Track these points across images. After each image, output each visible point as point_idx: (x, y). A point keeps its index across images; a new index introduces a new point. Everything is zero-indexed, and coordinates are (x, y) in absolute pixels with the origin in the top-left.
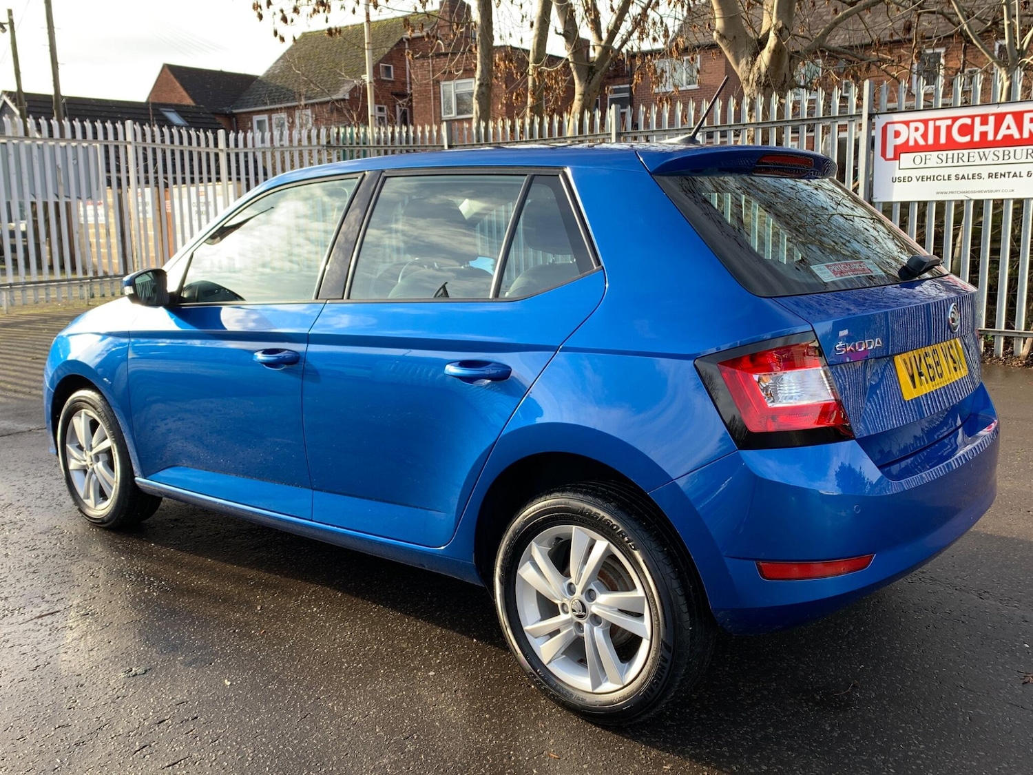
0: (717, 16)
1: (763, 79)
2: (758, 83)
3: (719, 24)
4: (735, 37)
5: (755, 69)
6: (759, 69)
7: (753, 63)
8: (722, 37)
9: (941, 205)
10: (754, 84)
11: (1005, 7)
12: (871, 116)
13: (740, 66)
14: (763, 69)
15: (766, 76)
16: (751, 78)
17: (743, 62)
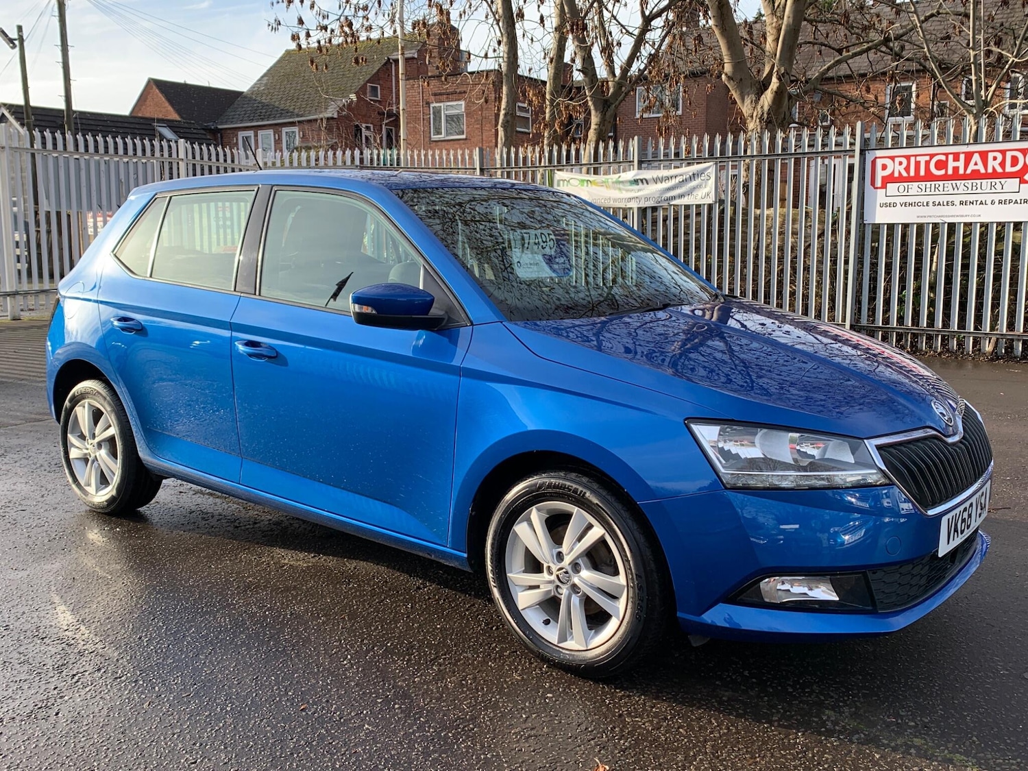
0: (726, 61)
1: (765, 115)
2: (761, 119)
3: (728, 68)
4: (741, 79)
5: (759, 107)
6: (762, 107)
7: (757, 102)
8: (730, 79)
9: (921, 227)
10: (758, 120)
11: (973, 65)
12: (862, 152)
13: (746, 104)
14: (766, 108)
15: (768, 114)
16: (755, 115)
17: (748, 101)
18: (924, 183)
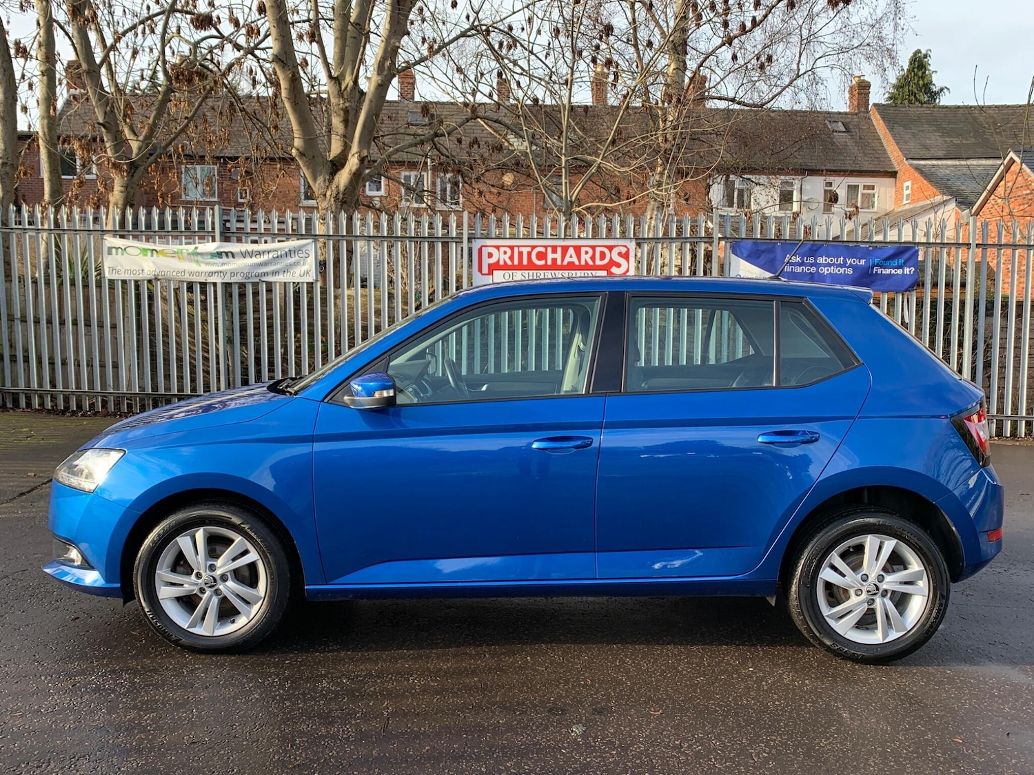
0: (296, 135)
1: (341, 196)
2: (336, 198)
3: (298, 142)
4: (314, 157)
5: (334, 187)
6: (337, 187)
7: (331, 181)
8: (302, 154)
10: (333, 199)
12: (470, 239)
13: (318, 182)
14: (342, 188)
15: (344, 194)
16: (328, 193)
17: (320, 179)
18: (527, 272)
